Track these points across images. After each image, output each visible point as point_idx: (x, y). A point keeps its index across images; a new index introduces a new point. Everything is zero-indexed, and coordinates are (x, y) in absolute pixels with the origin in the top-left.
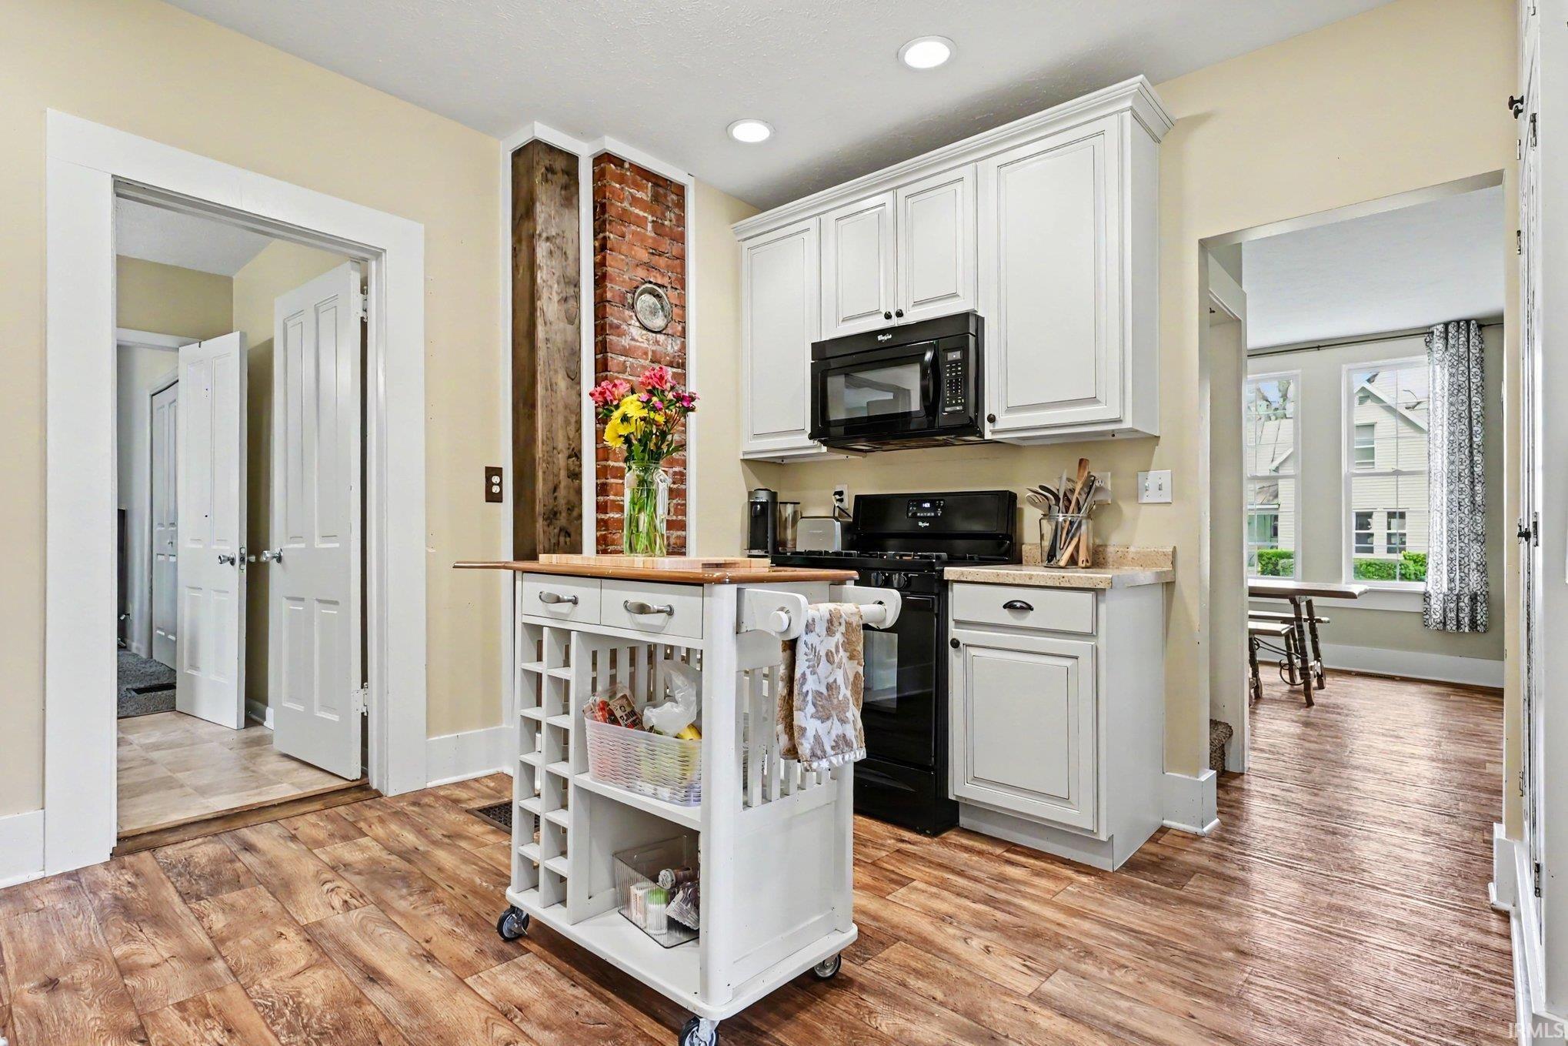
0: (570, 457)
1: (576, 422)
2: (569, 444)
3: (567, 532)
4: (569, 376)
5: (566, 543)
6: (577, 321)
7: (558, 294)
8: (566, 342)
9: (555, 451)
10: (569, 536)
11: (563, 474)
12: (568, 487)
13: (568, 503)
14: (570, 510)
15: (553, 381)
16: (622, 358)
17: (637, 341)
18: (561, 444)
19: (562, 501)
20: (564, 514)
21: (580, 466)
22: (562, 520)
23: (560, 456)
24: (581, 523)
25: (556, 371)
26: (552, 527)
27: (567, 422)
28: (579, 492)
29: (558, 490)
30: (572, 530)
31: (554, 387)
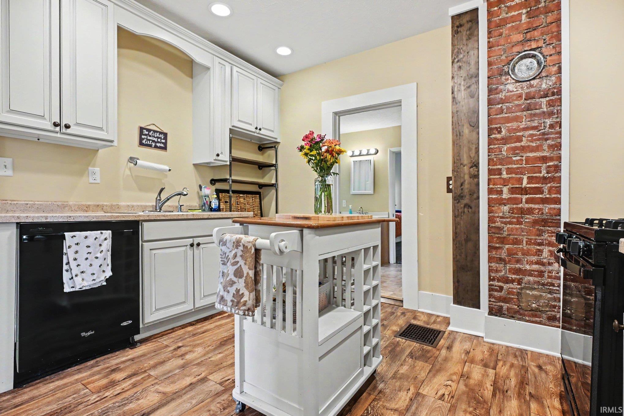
0: (472, 167)
1: (476, 148)
2: (471, 161)
3: (469, 206)
4: (471, 125)
5: (468, 211)
6: (476, 95)
7: (464, 86)
8: (469, 108)
9: (462, 166)
10: (471, 208)
11: (467, 177)
12: (470, 184)
13: (470, 191)
14: (471, 194)
15: (461, 131)
16: (500, 106)
17: (513, 91)
18: (465, 160)
19: (466, 191)
20: (467, 197)
21: (478, 171)
22: (466, 201)
23: (465, 167)
24: (479, 202)
25: (463, 126)
26: (460, 204)
27: (470, 149)
28: (478, 184)
29: (463, 185)
30: (473, 205)
31: (462, 134)
